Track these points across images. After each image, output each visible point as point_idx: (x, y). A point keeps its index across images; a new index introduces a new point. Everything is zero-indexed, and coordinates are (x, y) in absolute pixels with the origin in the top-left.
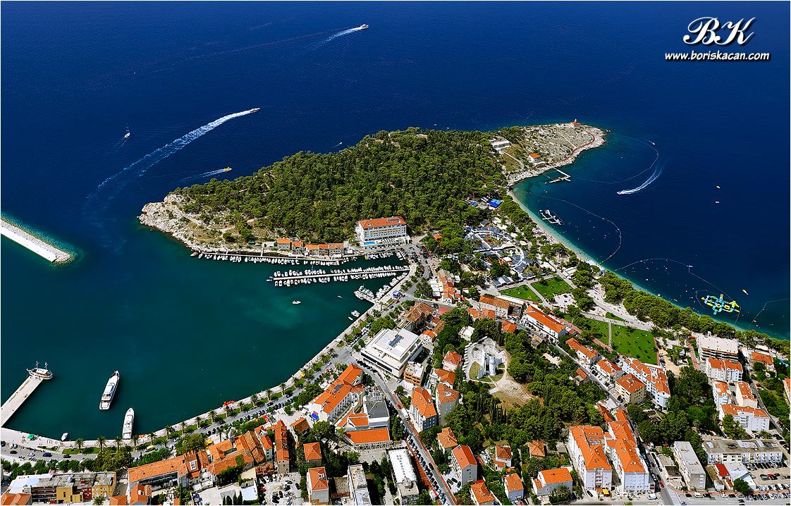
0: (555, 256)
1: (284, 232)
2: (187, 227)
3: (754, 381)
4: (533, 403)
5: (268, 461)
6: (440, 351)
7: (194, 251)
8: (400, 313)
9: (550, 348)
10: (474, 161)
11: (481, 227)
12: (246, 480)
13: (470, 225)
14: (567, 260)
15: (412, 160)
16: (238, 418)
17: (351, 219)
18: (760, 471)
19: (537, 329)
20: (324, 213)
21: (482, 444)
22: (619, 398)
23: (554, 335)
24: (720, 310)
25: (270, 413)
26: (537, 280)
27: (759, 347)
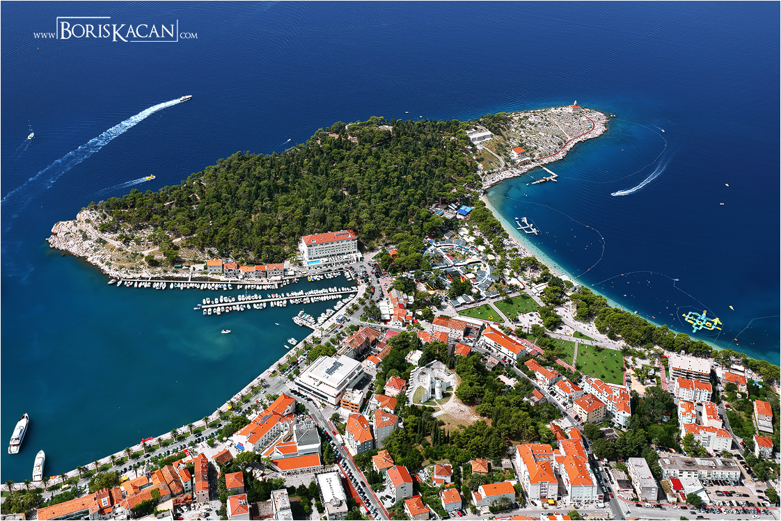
0: (526, 271)
1: (215, 251)
2: (103, 250)
3: (723, 402)
4: (479, 424)
5: (187, 491)
6: (383, 377)
7: (112, 278)
8: (341, 339)
9: (506, 370)
10: (445, 159)
11: (444, 240)
12: (161, 511)
13: (432, 237)
14: (537, 275)
15: (370, 159)
16: (156, 454)
17: (293, 234)
18: (716, 488)
19: (495, 350)
20: (263, 229)
21: (421, 463)
22: (577, 417)
23: (513, 356)
24: (700, 328)
25: (191, 447)
26: (501, 298)
27: (735, 366)
